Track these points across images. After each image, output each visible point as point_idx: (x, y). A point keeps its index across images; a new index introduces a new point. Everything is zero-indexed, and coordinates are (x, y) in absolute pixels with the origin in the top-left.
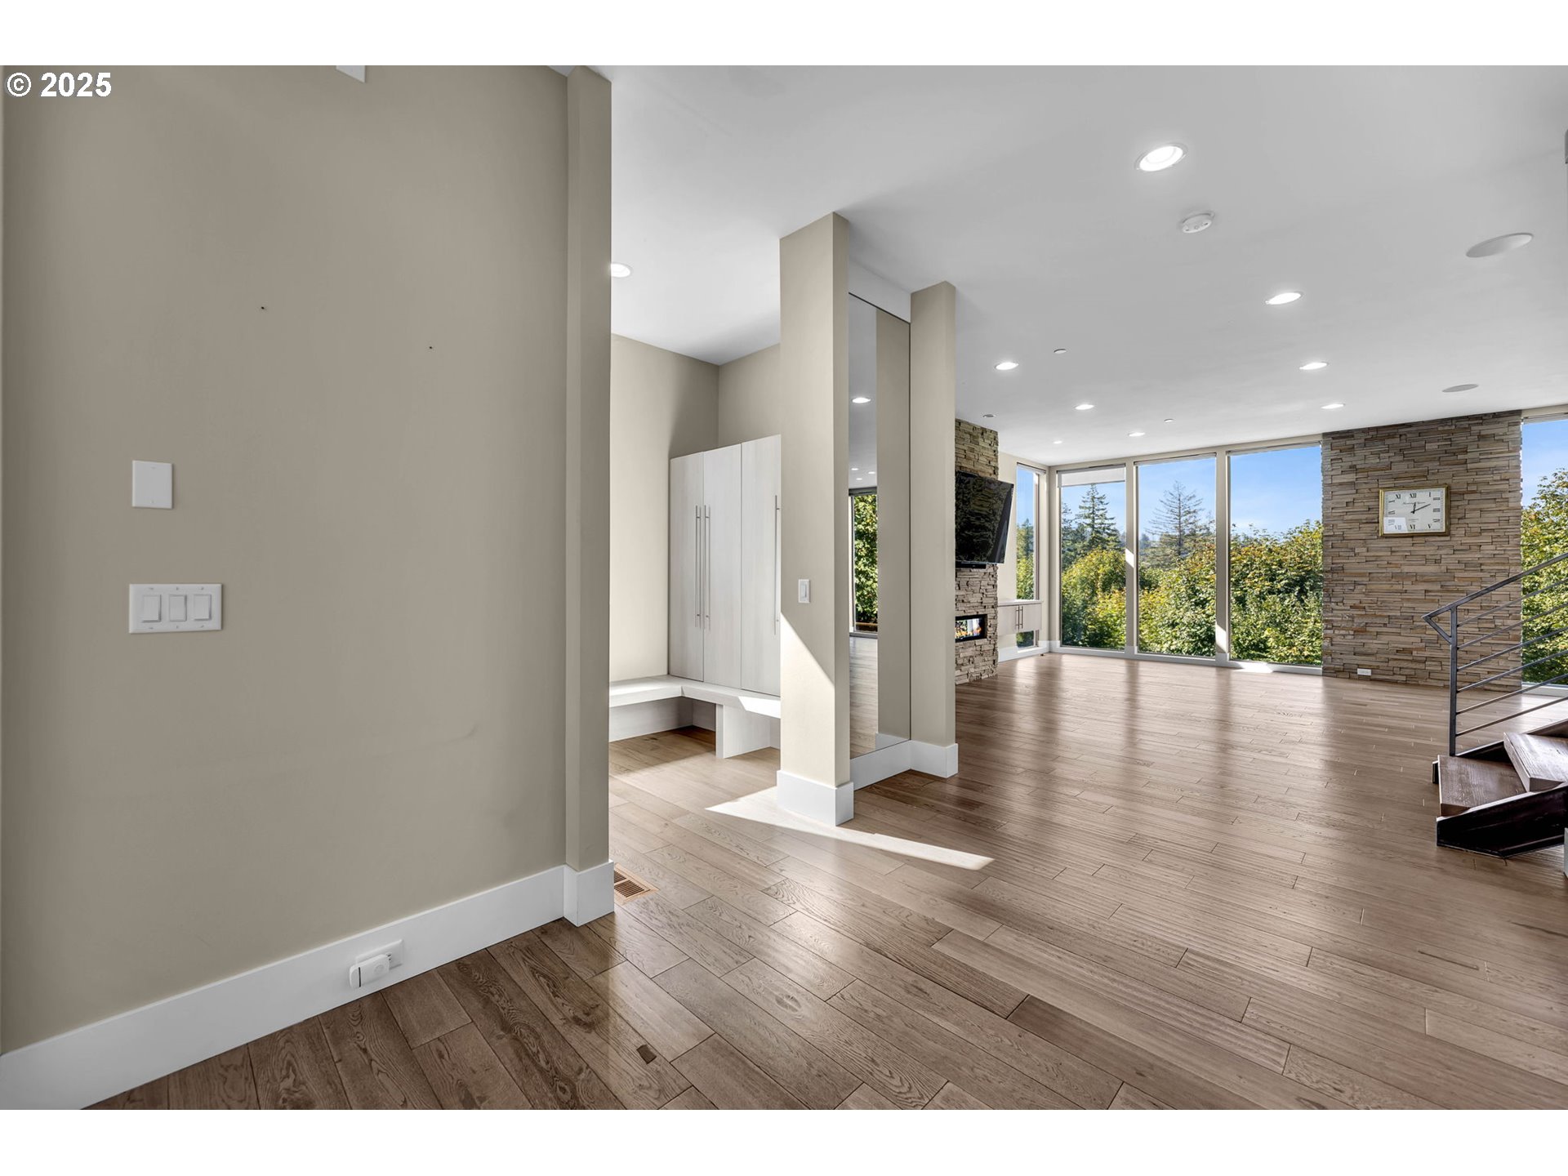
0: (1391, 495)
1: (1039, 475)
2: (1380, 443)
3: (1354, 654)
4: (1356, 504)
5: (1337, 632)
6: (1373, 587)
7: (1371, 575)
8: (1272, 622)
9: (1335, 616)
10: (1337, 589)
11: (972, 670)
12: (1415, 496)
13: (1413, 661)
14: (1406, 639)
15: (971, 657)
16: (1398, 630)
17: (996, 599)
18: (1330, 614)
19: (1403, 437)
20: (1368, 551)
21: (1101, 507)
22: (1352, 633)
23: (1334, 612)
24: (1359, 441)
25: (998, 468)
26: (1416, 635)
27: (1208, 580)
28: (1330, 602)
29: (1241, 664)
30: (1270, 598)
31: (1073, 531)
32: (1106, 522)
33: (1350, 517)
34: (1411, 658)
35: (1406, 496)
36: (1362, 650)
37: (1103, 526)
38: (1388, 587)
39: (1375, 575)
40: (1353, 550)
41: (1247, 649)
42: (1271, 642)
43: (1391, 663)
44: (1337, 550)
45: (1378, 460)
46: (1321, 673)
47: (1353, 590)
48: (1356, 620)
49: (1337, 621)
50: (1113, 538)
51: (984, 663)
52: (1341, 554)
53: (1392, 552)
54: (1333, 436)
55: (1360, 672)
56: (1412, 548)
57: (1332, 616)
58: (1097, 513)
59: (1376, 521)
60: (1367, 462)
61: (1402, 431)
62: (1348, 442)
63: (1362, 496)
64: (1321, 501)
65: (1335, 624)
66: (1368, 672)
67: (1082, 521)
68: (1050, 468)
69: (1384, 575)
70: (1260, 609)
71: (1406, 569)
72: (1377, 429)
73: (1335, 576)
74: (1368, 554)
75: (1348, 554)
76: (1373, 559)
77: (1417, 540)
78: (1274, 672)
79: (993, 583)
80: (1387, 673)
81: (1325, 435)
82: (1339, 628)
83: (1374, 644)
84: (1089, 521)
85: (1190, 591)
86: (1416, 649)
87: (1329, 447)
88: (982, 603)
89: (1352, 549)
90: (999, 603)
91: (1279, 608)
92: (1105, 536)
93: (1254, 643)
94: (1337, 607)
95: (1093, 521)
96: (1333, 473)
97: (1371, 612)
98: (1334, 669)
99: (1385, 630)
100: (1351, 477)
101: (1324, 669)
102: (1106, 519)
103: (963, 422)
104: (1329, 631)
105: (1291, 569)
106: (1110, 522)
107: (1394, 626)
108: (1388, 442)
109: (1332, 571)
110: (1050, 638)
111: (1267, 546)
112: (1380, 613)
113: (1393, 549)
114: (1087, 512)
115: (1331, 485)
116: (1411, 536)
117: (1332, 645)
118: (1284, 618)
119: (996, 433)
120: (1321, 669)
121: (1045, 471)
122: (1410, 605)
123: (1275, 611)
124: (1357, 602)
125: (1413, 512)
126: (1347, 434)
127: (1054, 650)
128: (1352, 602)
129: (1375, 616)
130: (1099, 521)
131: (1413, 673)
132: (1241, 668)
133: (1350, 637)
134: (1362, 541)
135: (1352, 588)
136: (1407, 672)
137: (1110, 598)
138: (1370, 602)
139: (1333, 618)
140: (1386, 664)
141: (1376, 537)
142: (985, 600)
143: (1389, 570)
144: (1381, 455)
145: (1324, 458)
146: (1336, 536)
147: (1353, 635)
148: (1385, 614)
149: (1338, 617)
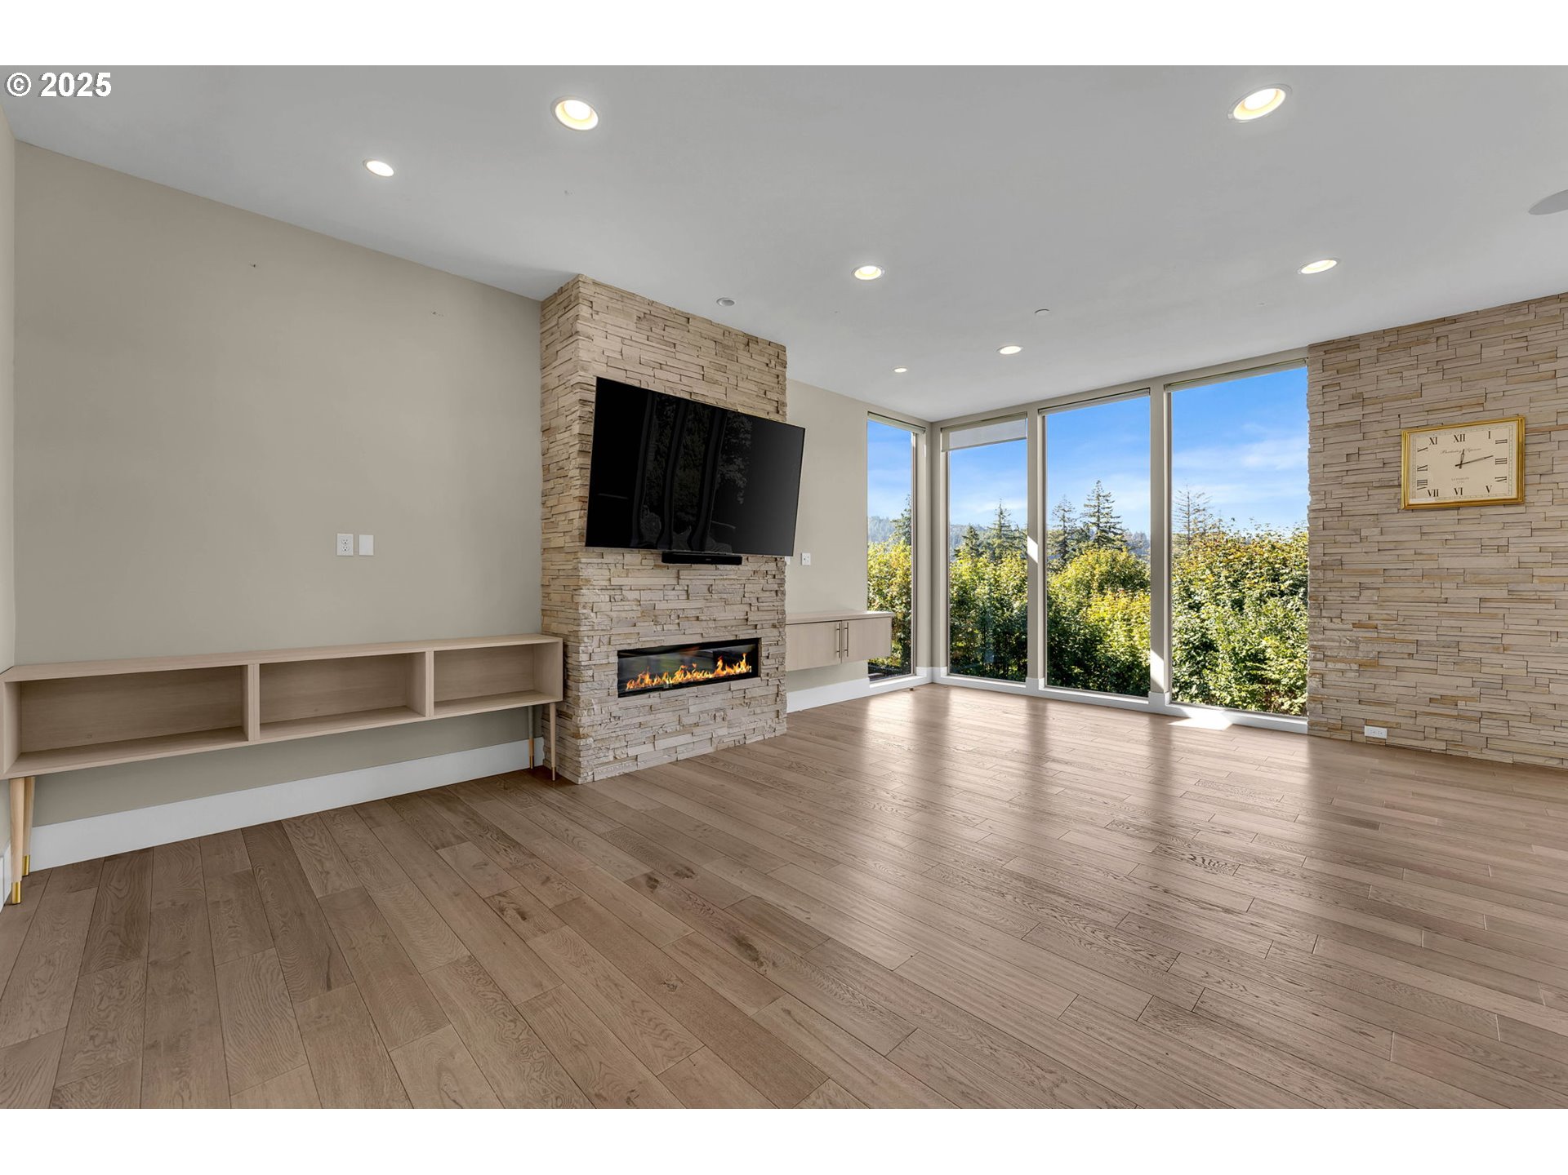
0: (1422, 440)
1: (916, 435)
2: (1402, 353)
3: (1360, 702)
4: (1362, 458)
5: (1331, 665)
6: (1390, 593)
7: (1387, 573)
8: (1273, 630)
9: (1328, 640)
10: (1331, 596)
11: (723, 732)
12: (1463, 438)
13: (1458, 718)
14: (1444, 680)
15: (718, 710)
16: (1433, 665)
17: (783, 613)
18: (1321, 637)
19: (1442, 341)
20: (1382, 533)
21: (1107, 505)
22: (1355, 667)
23: (1327, 632)
24: (1369, 354)
25: (784, 404)
26: (1464, 674)
27: (1203, 580)
28: (1321, 617)
29: (1187, 710)
30: (1271, 602)
31: (1078, 530)
32: (1112, 520)
33: (1352, 479)
34: (1455, 713)
35: (1446, 438)
36: (1373, 696)
37: (1108, 524)
38: (1416, 593)
39: (1392, 573)
40: (1357, 532)
41: (1243, 660)
42: (1269, 653)
43: (1421, 720)
44: (1332, 532)
45: (1399, 383)
46: (1306, 731)
47: (1357, 598)
48: (1362, 647)
49: (1331, 648)
50: (1119, 537)
51: (752, 718)
52: (1338, 538)
53: (1423, 534)
54: (1326, 348)
55: (1370, 731)
56: (1457, 528)
57: (1323, 640)
58: (1102, 511)
59: (1396, 483)
60: (1381, 386)
61: (1439, 330)
62: (1351, 357)
63: (1372, 442)
64: (1307, 454)
65: (1328, 653)
66: (1381, 733)
67: (1087, 519)
68: (932, 424)
69: (1408, 572)
70: (1259, 613)
71: (1446, 563)
72: (1398, 331)
73: (1329, 574)
74: (1381, 538)
75: (1349, 539)
76: (1391, 546)
77: (1466, 513)
78: (1234, 725)
79: (776, 587)
80: (1414, 735)
81: (1312, 347)
82: (1335, 659)
83: (1391, 688)
84: (1094, 520)
85: (1183, 594)
86: (1466, 698)
87: (1319, 365)
88: (747, 620)
89: (1355, 530)
90: (789, 619)
91: (1280, 613)
92: (1111, 535)
93: (1252, 654)
94: (1332, 626)
95: (1099, 520)
96: (1326, 408)
97: (1389, 634)
98: (1326, 724)
99: (1410, 663)
100: (1354, 414)
101: (1311, 724)
102: (1112, 517)
103: (695, 317)
104: (1318, 664)
105: (1296, 567)
106: (1116, 520)
107: (1426, 657)
108: (1415, 350)
109: (1323, 567)
110: (932, 663)
111: (1270, 542)
112: (1402, 637)
113: (1425, 530)
114: (1093, 510)
115: (1323, 427)
116: (1457, 506)
117: (1323, 686)
118: (1286, 624)
119: (784, 349)
120: (1306, 723)
121: (923, 429)
122: (1453, 623)
123: (1276, 616)
124: (1364, 618)
125: (1460, 465)
126: (1349, 344)
127: (938, 681)
128: (1355, 618)
129: (1394, 640)
130: (1105, 520)
131: (1458, 738)
132: (1186, 718)
133: (1353, 674)
134: (1372, 518)
135: (1356, 594)
136: (1448, 735)
137: (1103, 600)
138: (1385, 617)
139: (1326, 643)
140: (1412, 721)
141: (1396, 510)
142: (753, 617)
143: (1418, 564)
144: (1405, 374)
145: (1312, 384)
146: (1329, 510)
147: (1358, 671)
148: (1411, 637)
149: (1333, 641)
